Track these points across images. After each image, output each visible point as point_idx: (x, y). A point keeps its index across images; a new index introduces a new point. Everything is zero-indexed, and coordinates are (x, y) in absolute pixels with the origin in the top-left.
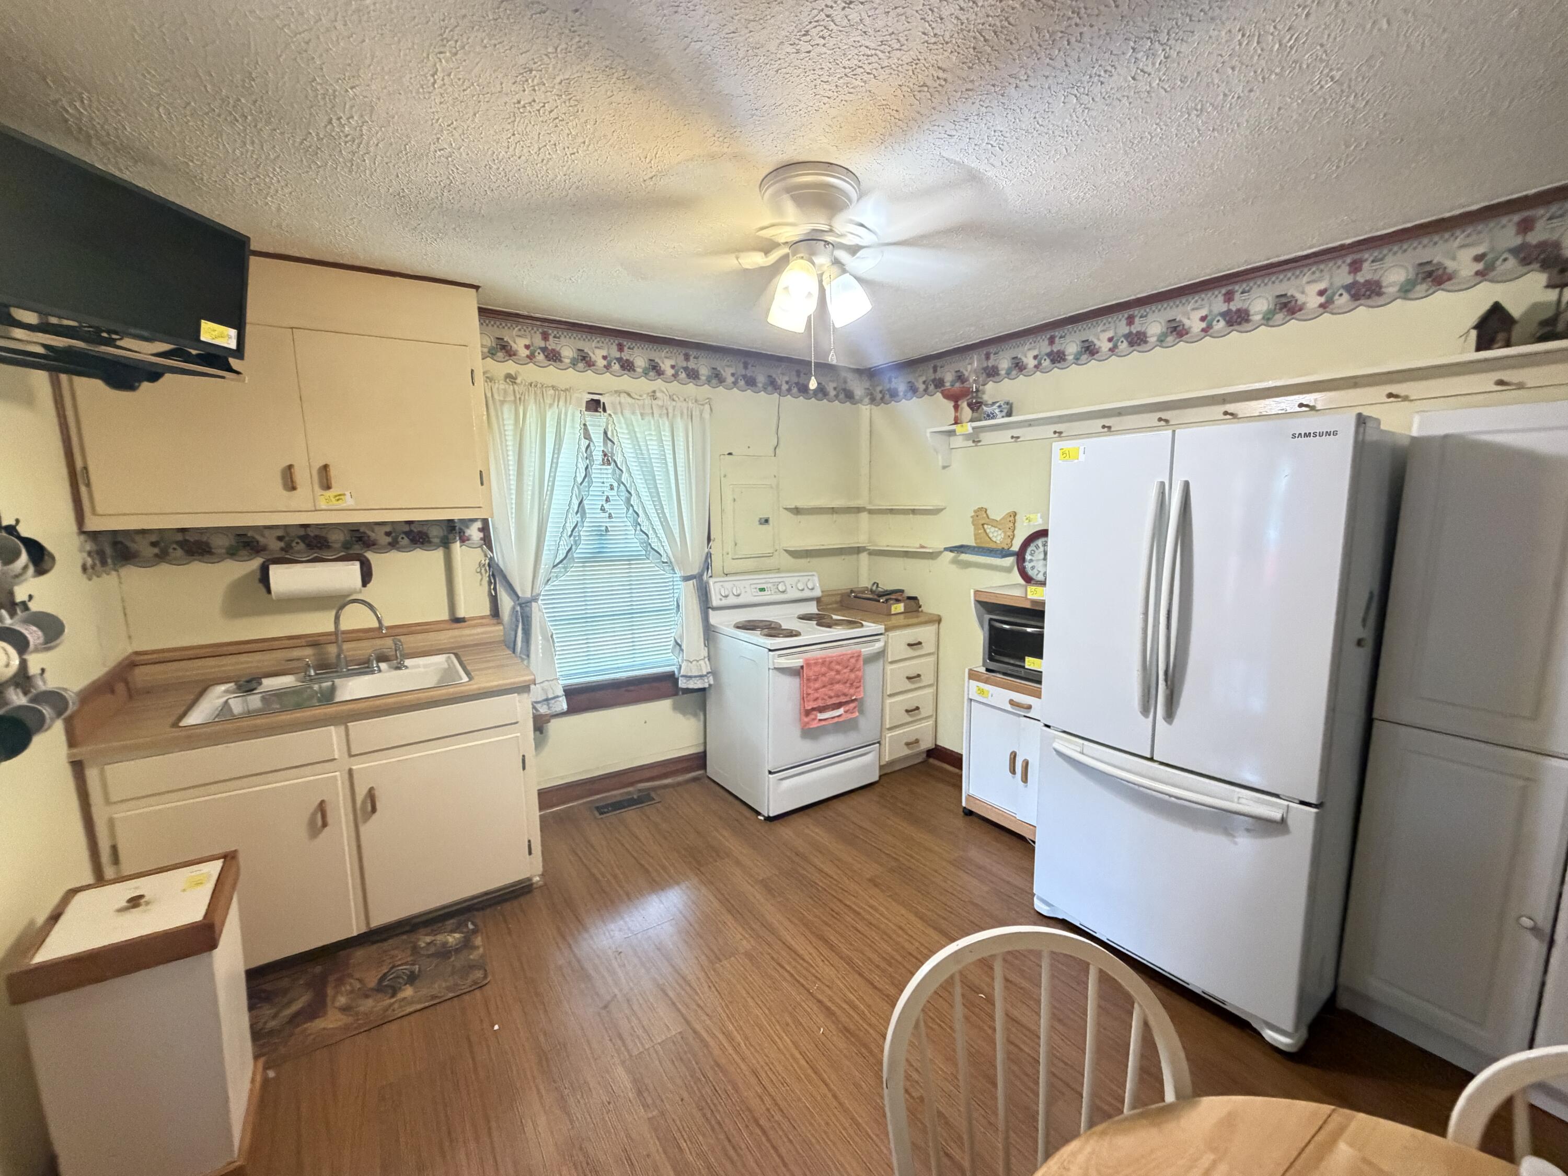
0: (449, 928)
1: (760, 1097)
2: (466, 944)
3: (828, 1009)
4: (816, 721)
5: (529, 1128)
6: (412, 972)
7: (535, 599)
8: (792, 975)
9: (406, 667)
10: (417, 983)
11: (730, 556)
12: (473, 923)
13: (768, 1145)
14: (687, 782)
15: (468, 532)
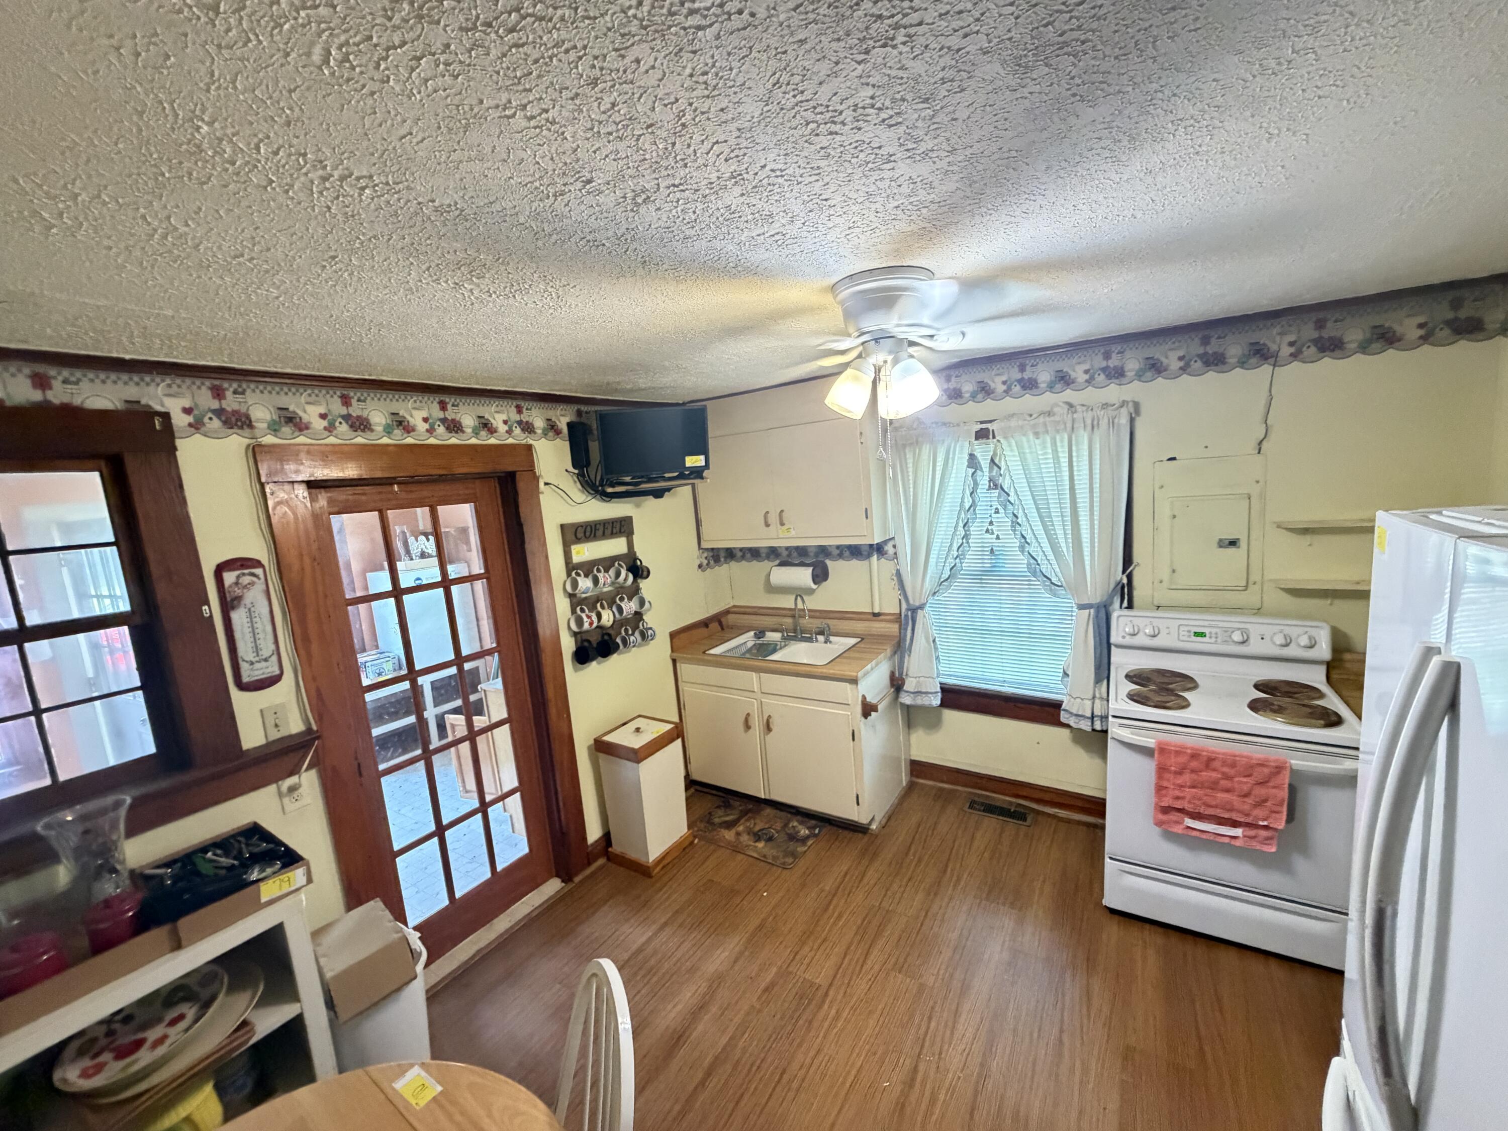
0: (809, 825)
1: (802, 1066)
2: (804, 840)
3: (913, 1080)
4: (1182, 827)
5: (718, 952)
6: (773, 836)
7: (921, 607)
8: (927, 1032)
9: (830, 642)
10: (770, 844)
11: (1165, 584)
12: (820, 831)
13: (770, 1090)
14: (1079, 823)
15: (886, 548)
